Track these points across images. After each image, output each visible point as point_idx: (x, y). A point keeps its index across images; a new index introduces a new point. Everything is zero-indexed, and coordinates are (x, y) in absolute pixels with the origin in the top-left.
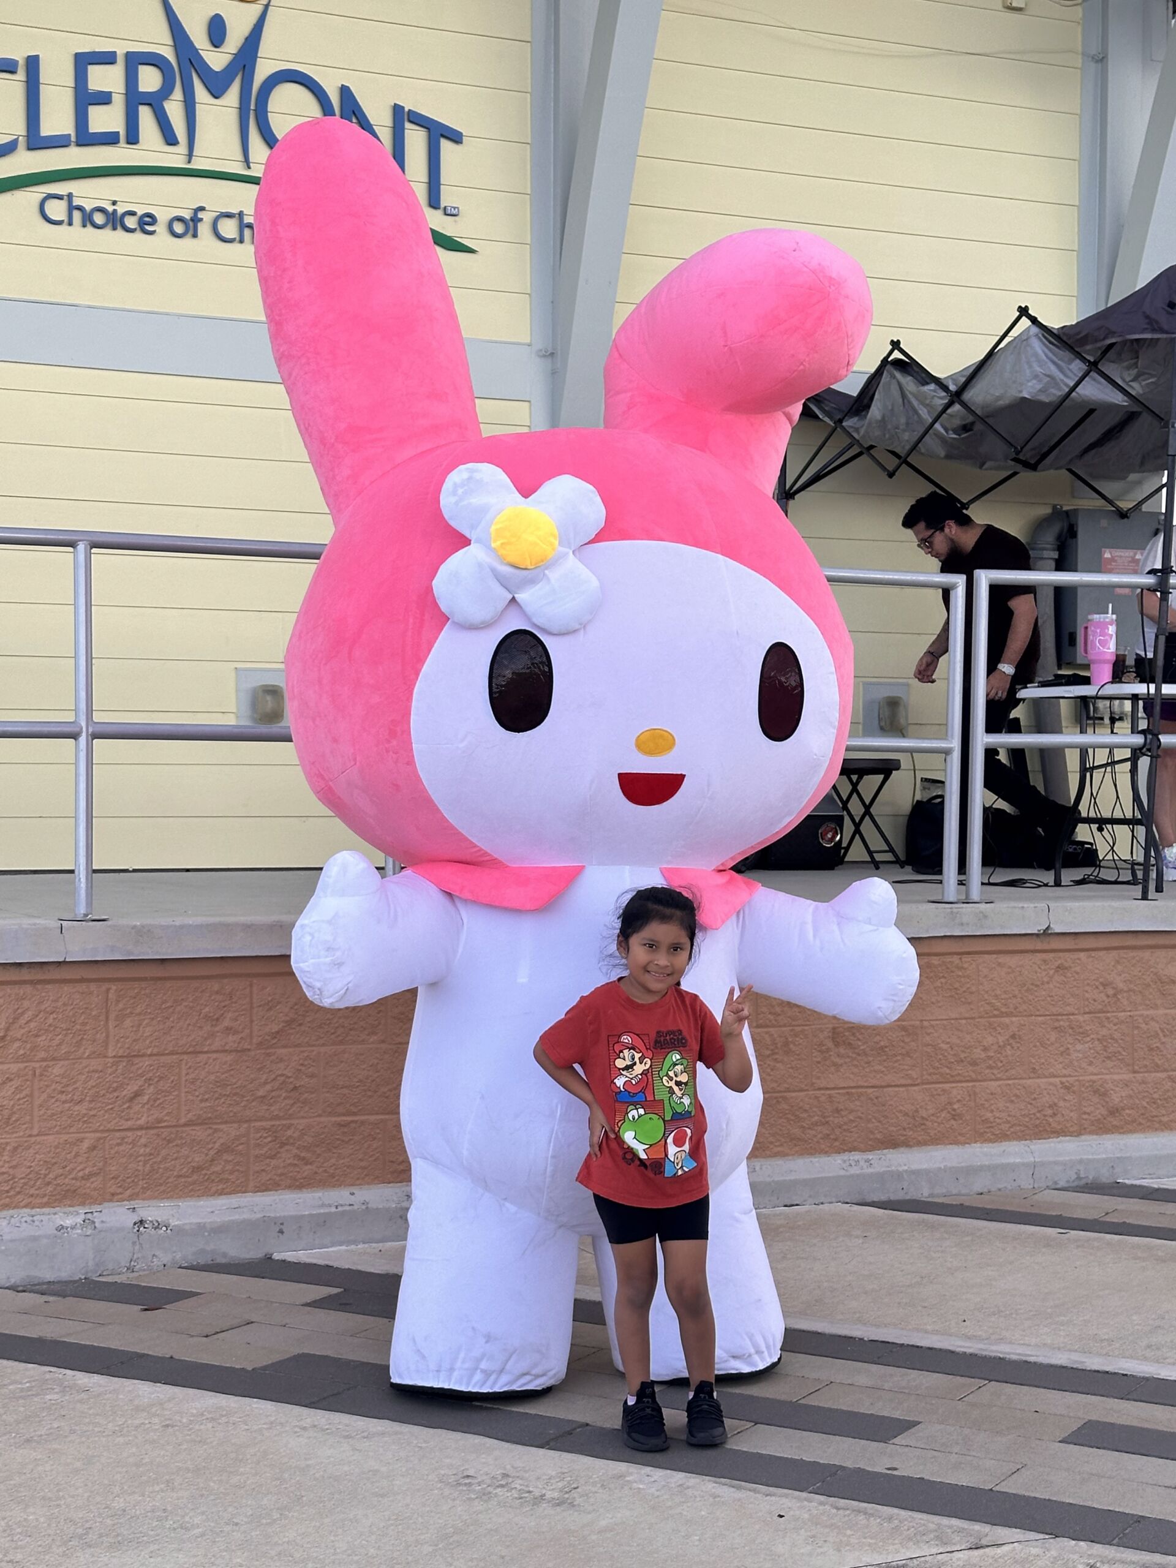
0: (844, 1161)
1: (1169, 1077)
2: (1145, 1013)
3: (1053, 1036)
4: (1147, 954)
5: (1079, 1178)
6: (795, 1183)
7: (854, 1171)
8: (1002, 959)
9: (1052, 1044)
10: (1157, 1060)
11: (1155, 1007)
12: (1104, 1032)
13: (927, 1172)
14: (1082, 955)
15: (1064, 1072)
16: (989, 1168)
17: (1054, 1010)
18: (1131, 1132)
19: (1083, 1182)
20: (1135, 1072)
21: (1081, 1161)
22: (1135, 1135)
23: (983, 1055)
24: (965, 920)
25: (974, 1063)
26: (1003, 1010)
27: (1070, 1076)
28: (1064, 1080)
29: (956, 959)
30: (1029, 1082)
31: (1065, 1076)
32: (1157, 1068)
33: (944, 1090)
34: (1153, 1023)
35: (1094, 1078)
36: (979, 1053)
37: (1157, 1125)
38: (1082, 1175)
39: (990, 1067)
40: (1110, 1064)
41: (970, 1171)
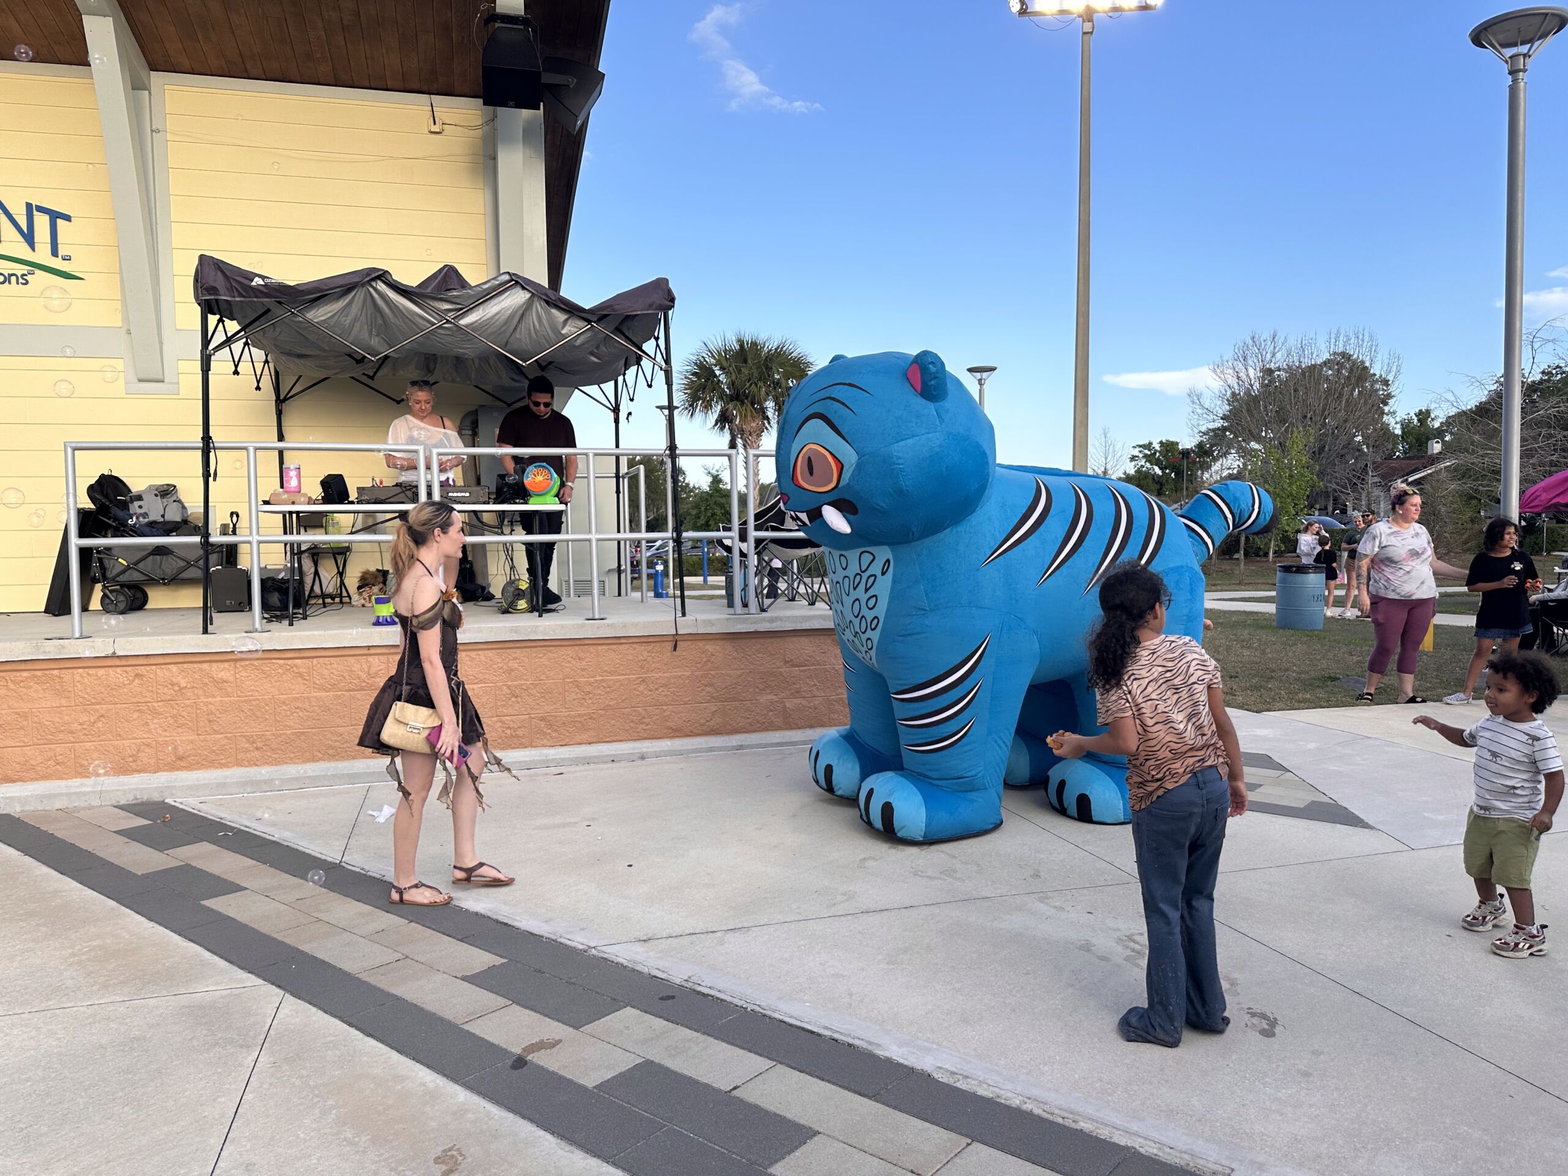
1: (226, 737)
2: (205, 700)
3: (136, 715)
4: (205, 666)
5: (136, 799)
8: (92, 671)
9: (134, 720)
10: (215, 727)
11: (213, 696)
12: (175, 712)
13: (19, 798)
14: (154, 667)
15: (144, 736)
16: (66, 794)
17: (134, 700)
19: (139, 801)
20: (198, 735)
21: (137, 789)
22: (201, 771)
23: (80, 727)
25: (72, 732)
26: (93, 701)
27: (149, 738)
28: (144, 741)
29: (56, 672)
30: (116, 742)
32: (216, 732)
33: (50, 749)
34: (210, 706)
35: (167, 739)
36: (75, 726)
37: (217, 765)
38: (138, 797)
39: (85, 734)
40: (180, 730)
41: (52, 797)
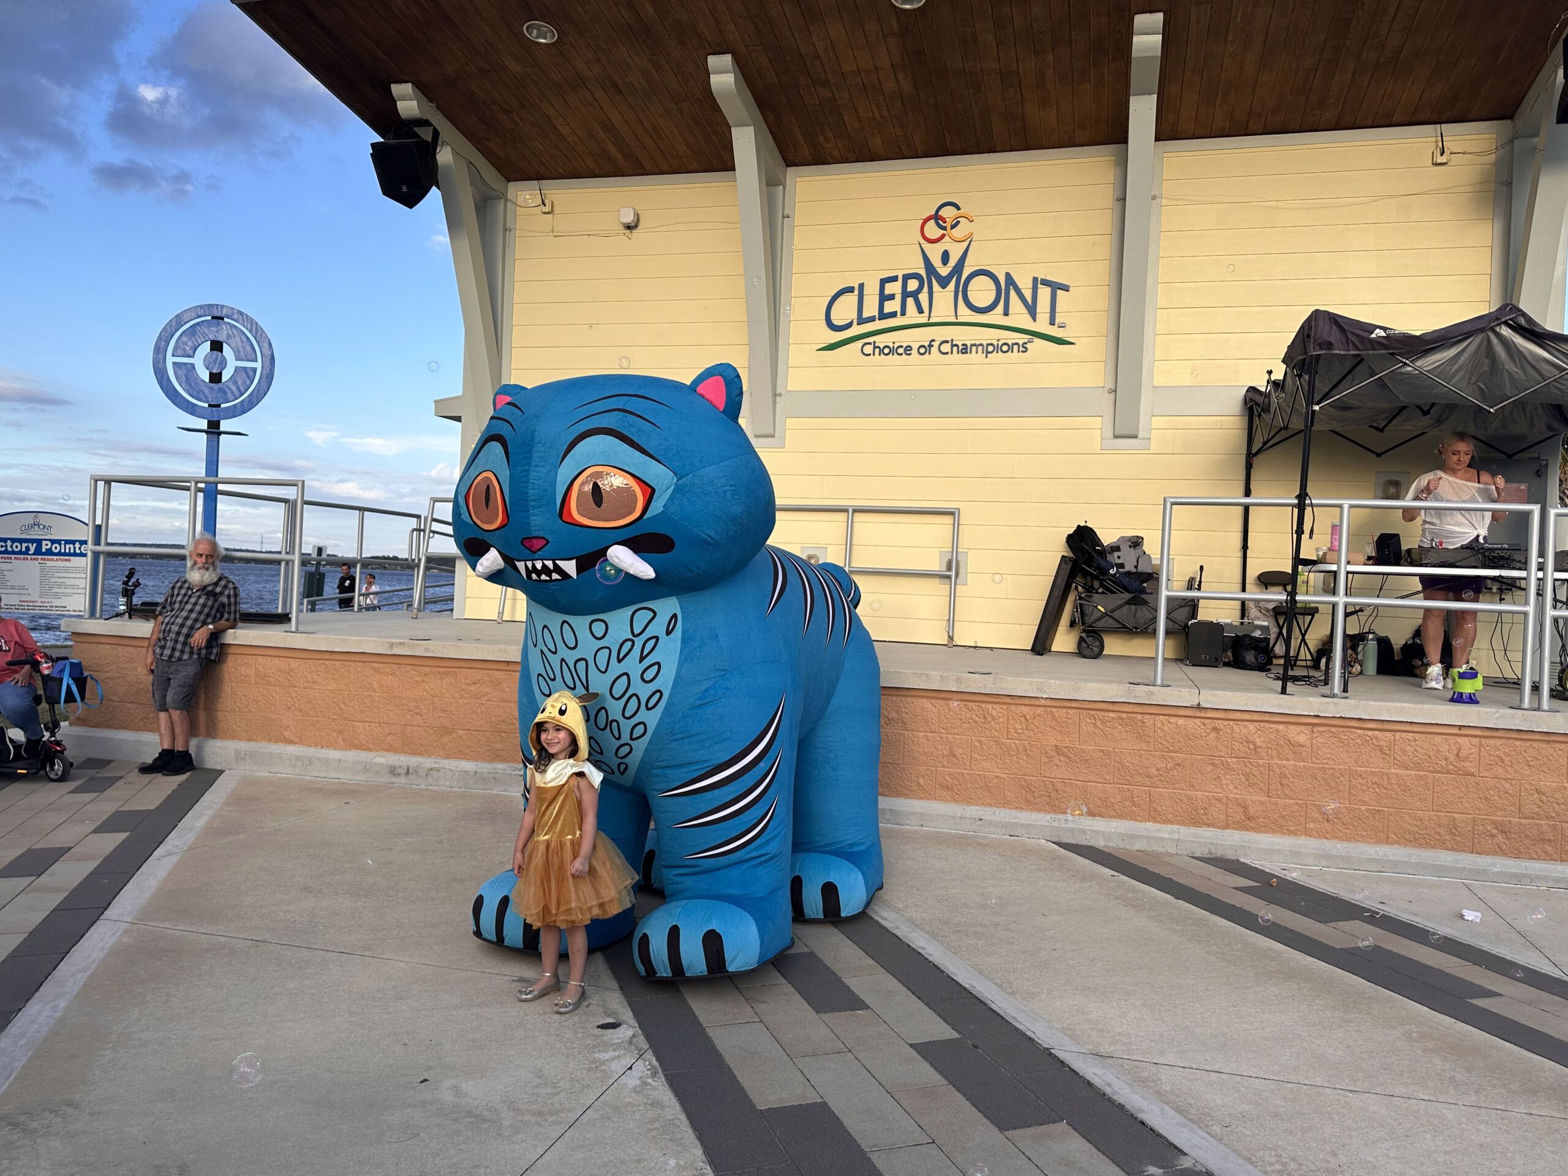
0: (1052, 818)
1: (1297, 804)
2: (1279, 762)
3: (1209, 768)
4: (1281, 727)
5: (1210, 853)
6: (1016, 824)
7: (1056, 824)
8: (1172, 720)
9: (1207, 773)
10: (1286, 792)
11: (1288, 759)
12: (1248, 770)
13: (1103, 832)
14: (1232, 723)
15: (1216, 790)
16: (1146, 837)
17: (1209, 753)
18: (1267, 832)
19: (1213, 856)
20: (1268, 796)
21: (1212, 844)
22: (1268, 835)
23: (1156, 772)
24: (1138, 694)
25: (1149, 777)
26: (1172, 749)
27: (1220, 793)
28: (1215, 795)
29: (1139, 717)
30: (1189, 792)
31: (1216, 793)
32: (1287, 797)
33: (1128, 789)
34: (1284, 769)
35: (1238, 796)
36: (1153, 771)
37: (1285, 831)
38: (1213, 851)
39: (1161, 780)
40: (1250, 789)
41: (1133, 837)
